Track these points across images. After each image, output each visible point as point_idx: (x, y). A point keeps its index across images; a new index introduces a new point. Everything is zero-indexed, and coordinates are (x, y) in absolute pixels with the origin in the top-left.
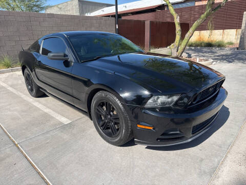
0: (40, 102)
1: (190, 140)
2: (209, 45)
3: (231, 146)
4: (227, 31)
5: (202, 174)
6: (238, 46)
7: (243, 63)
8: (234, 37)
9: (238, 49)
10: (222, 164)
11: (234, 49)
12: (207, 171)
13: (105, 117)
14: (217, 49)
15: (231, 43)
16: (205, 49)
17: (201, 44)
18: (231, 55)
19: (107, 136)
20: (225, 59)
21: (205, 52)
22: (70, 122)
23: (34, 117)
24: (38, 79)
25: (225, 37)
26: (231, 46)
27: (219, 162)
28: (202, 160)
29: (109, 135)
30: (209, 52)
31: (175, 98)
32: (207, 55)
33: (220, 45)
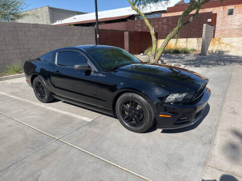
0: (53, 107)
1: (193, 124)
2: (177, 52)
3: (217, 126)
4: (190, 39)
5: (204, 144)
6: (200, 53)
7: (207, 67)
8: (196, 45)
9: (200, 55)
10: (215, 137)
11: (197, 55)
12: (207, 142)
13: (129, 112)
14: (184, 55)
15: (194, 50)
16: (173, 55)
17: (170, 51)
18: (197, 60)
19: (131, 127)
20: (193, 64)
21: (175, 58)
22: (92, 120)
23: (57, 119)
24: (54, 86)
25: (189, 44)
26: (194, 53)
27: (212, 136)
28: (201, 136)
29: (134, 125)
30: (178, 58)
31: (184, 95)
32: (177, 60)
33: (186, 52)
